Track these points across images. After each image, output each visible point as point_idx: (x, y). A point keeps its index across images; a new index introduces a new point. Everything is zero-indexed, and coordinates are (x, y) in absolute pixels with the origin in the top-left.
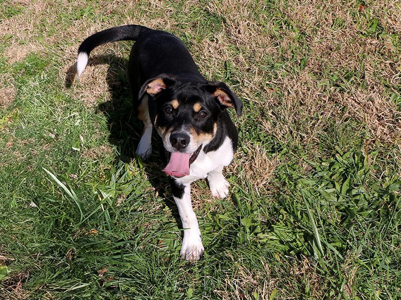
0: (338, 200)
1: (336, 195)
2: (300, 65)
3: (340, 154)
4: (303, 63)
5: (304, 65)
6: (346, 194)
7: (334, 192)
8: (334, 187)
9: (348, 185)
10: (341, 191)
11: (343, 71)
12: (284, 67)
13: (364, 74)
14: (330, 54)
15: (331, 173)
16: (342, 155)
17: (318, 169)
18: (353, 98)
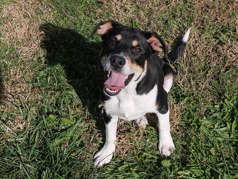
0: (230, 136)
1: (228, 132)
2: (187, 21)
3: (228, 99)
4: (190, 20)
5: (190, 21)
6: (235, 131)
7: (226, 130)
8: (226, 126)
9: (236, 124)
10: (231, 128)
11: (220, 25)
12: (175, 23)
13: (235, 28)
14: (208, 11)
15: (222, 114)
16: (229, 99)
17: (212, 111)
18: (230, 50)
